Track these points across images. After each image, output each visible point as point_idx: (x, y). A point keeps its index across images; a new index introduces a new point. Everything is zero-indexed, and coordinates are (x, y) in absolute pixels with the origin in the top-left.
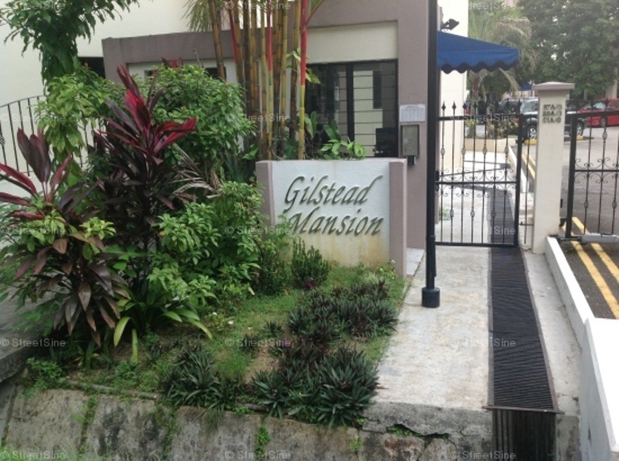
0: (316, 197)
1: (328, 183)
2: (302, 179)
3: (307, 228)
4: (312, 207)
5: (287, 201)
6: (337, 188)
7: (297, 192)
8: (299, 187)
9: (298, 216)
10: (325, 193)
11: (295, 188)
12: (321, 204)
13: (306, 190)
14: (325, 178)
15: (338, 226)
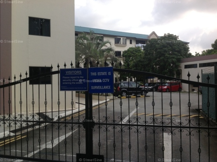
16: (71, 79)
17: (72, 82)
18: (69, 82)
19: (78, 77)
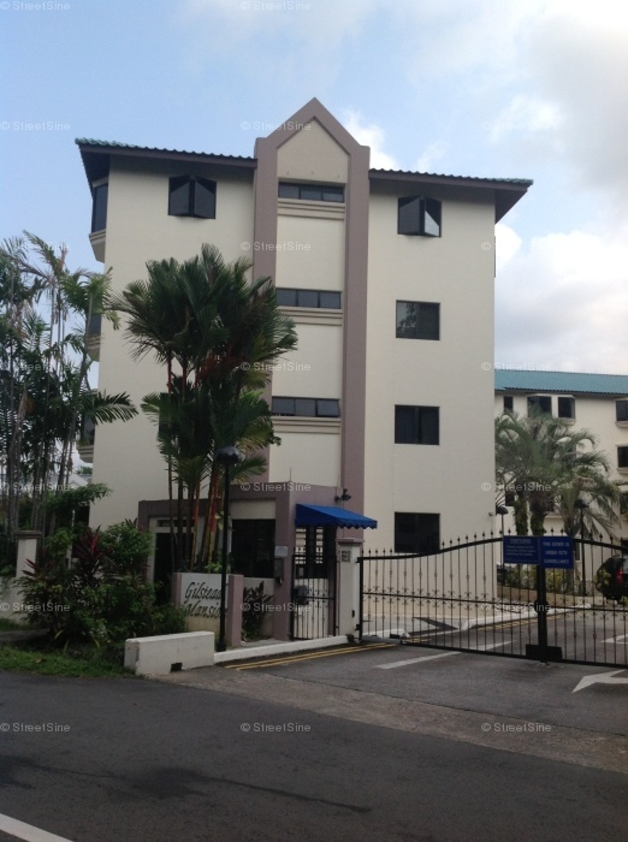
0: (199, 594)
1: (205, 587)
2: (193, 583)
3: (194, 613)
4: (197, 600)
5: (186, 596)
6: (209, 589)
7: (191, 591)
8: (192, 588)
9: (190, 605)
10: (203, 592)
11: (191, 588)
12: (201, 599)
13: (196, 590)
14: (204, 583)
15: (207, 612)
16: (518, 549)
17: (518, 553)
18: (514, 552)
19: (527, 547)
